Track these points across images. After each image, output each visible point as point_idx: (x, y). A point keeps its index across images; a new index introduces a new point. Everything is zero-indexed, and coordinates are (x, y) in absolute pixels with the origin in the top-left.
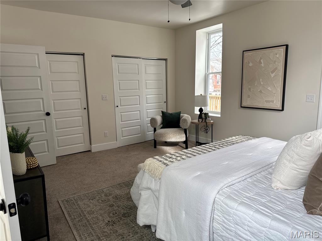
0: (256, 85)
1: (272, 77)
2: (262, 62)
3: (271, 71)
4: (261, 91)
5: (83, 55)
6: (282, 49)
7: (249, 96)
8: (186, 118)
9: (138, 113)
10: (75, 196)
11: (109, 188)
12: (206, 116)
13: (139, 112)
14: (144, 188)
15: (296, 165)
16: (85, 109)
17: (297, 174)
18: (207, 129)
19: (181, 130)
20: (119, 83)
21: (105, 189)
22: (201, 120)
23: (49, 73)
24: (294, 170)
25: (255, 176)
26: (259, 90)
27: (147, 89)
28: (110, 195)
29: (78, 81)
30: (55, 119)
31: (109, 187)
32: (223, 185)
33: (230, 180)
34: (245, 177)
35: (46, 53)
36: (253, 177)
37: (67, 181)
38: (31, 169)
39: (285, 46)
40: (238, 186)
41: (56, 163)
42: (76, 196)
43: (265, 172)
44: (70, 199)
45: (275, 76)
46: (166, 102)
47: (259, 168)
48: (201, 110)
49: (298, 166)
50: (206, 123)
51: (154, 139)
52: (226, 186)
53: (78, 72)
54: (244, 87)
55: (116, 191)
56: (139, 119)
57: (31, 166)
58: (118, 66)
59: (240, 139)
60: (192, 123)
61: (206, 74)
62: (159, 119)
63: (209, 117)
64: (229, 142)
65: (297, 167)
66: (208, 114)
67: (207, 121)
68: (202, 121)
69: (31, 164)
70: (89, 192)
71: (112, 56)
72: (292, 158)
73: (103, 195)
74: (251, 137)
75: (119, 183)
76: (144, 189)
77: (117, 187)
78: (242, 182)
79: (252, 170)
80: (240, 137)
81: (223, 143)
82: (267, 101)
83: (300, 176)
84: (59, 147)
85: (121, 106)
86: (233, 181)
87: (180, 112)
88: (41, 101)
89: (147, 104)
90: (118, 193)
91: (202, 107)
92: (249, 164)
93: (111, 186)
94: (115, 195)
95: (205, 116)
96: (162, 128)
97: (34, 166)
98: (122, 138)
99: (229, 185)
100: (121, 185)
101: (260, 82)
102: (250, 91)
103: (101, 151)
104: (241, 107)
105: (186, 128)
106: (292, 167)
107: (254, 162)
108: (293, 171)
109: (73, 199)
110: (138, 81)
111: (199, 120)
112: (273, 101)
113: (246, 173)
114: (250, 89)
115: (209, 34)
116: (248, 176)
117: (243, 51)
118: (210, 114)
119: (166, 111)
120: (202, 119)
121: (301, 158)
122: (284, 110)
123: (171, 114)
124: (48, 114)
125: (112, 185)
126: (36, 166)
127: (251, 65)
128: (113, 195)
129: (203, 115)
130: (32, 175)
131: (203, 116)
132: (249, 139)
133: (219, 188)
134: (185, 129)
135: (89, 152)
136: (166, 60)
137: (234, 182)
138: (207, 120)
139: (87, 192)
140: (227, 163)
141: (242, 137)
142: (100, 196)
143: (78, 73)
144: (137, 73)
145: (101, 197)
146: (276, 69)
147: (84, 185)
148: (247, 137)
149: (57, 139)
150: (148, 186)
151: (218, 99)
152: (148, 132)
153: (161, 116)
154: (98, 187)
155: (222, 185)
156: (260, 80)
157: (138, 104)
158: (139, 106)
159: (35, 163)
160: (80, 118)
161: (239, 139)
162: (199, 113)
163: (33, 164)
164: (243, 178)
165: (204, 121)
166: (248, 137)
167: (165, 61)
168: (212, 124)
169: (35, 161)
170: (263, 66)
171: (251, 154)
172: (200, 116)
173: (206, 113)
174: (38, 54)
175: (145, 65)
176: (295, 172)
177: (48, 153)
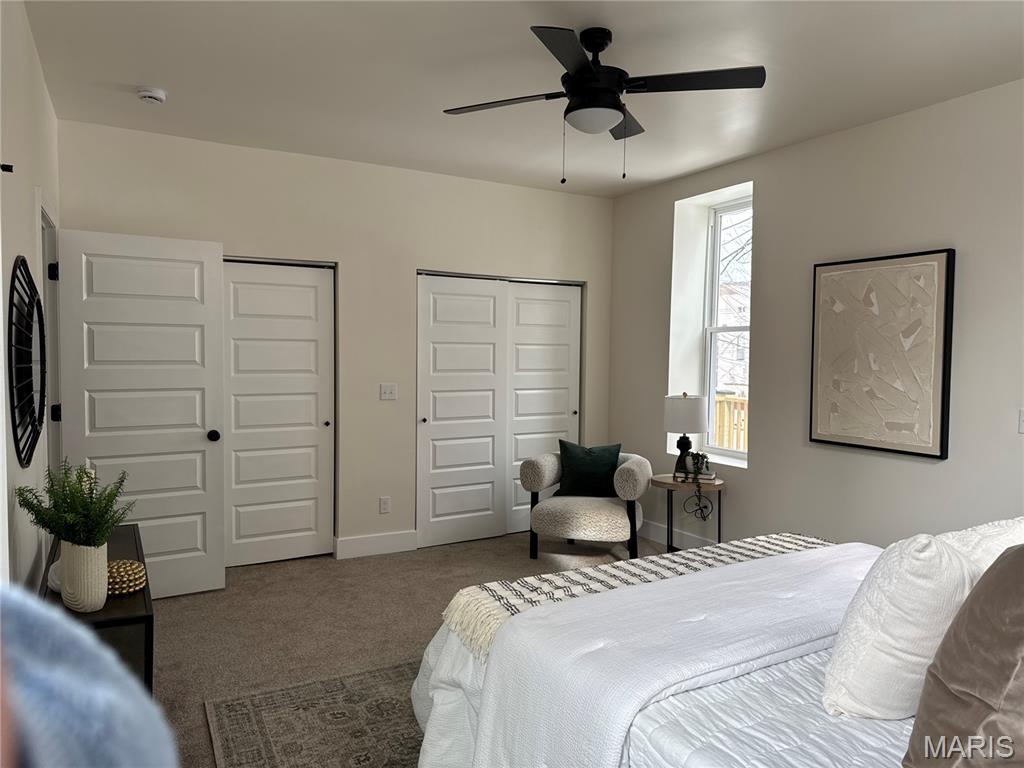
0: (855, 371)
1: (907, 349)
2: (874, 300)
3: (904, 327)
4: (871, 390)
5: (334, 267)
6: (936, 263)
7: (834, 408)
8: (634, 468)
9: (488, 443)
10: (259, 691)
11: (362, 677)
12: (697, 463)
13: (490, 439)
14: (444, 683)
15: (891, 635)
16: (327, 424)
17: (897, 667)
18: (706, 507)
19: (616, 504)
20: (435, 350)
21: (351, 680)
22: (683, 475)
23: (232, 317)
24: (887, 653)
25: (782, 667)
26: (866, 389)
27: (518, 370)
28: (362, 698)
29: (313, 344)
30: (235, 451)
31: (363, 674)
32: (662, 687)
33: (688, 673)
34: (743, 665)
35: (225, 260)
36: (773, 670)
37: (245, 645)
38: (121, 595)
39: (945, 254)
40: (714, 694)
41: (223, 586)
42: (262, 694)
43: (819, 656)
44: (241, 701)
45: (914, 346)
46: (579, 413)
47: (798, 640)
48: (684, 444)
49: (896, 640)
50: (699, 486)
51: (531, 531)
52: (673, 690)
53: (317, 315)
54: (818, 376)
55: (382, 688)
56: (488, 463)
57: (124, 588)
58: (435, 300)
59: (780, 543)
60: (653, 482)
61: (705, 331)
62: (549, 465)
63: (707, 467)
64: (741, 554)
65: (893, 642)
66: (704, 457)
67: (701, 481)
68: (686, 478)
69: (124, 582)
70: (301, 684)
71: (418, 274)
72: (879, 611)
73: (340, 698)
74: (819, 541)
75: (397, 664)
76: (443, 685)
77: (386, 674)
78: (731, 681)
79: (770, 646)
80: (781, 538)
81: (721, 555)
82: (891, 426)
83: (905, 675)
84: (239, 537)
85: (435, 419)
86: (701, 677)
87: (620, 445)
88: (198, 396)
89: (518, 415)
90: (386, 695)
91: (687, 435)
92: (768, 627)
93: (370, 672)
94: (377, 701)
95: (695, 464)
96: (557, 494)
97: (130, 587)
98: (432, 520)
99: (683, 689)
100: (401, 669)
101: (869, 363)
102: (839, 390)
103: (363, 558)
104: (811, 440)
105: (631, 499)
106: (879, 642)
107: (787, 621)
108: (883, 654)
109: (248, 702)
110: (492, 346)
111: (677, 475)
112: (910, 427)
113: (747, 655)
114: (837, 384)
115: (716, 211)
116: (755, 664)
117: (816, 266)
118: (712, 459)
119: (577, 443)
120: (687, 473)
121: (903, 614)
122: (947, 458)
123: (590, 452)
124: (214, 436)
125: (374, 668)
126: (137, 588)
127: (838, 307)
128: (369, 700)
129: (689, 461)
130: (118, 614)
131: (690, 463)
132: (809, 545)
133: (644, 695)
134: (628, 502)
135: (329, 559)
136: (582, 285)
137: (702, 680)
138: (700, 476)
139: (295, 684)
140: (702, 618)
141: (788, 539)
142: (331, 701)
143: (317, 320)
144: (490, 323)
145: (335, 702)
146: (918, 323)
147: (291, 659)
148: (806, 538)
149: (237, 511)
150: (454, 676)
151: (742, 408)
152: (518, 505)
153: (556, 455)
154: (331, 670)
155: (658, 685)
156: (867, 356)
157: (488, 417)
158: (491, 420)
159: (136, 580)
160: (311, 451)
161: (777, 545)
162: (678, 452)
163: (131, 581)
164: (738, 670)
165: (690, 480)
166: (810, 540)
167: (579, 288)
168: (720, 492)
169: (136, 574)
170: (877, 313)
171: (790, 595)
172: (681, 464)
173: (698, 454)
174: (201, 264)
175: (517, 298)
176: (891, 660)
177: (202, 553)
